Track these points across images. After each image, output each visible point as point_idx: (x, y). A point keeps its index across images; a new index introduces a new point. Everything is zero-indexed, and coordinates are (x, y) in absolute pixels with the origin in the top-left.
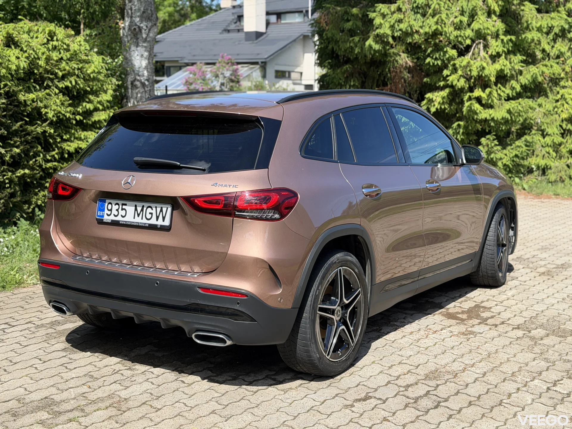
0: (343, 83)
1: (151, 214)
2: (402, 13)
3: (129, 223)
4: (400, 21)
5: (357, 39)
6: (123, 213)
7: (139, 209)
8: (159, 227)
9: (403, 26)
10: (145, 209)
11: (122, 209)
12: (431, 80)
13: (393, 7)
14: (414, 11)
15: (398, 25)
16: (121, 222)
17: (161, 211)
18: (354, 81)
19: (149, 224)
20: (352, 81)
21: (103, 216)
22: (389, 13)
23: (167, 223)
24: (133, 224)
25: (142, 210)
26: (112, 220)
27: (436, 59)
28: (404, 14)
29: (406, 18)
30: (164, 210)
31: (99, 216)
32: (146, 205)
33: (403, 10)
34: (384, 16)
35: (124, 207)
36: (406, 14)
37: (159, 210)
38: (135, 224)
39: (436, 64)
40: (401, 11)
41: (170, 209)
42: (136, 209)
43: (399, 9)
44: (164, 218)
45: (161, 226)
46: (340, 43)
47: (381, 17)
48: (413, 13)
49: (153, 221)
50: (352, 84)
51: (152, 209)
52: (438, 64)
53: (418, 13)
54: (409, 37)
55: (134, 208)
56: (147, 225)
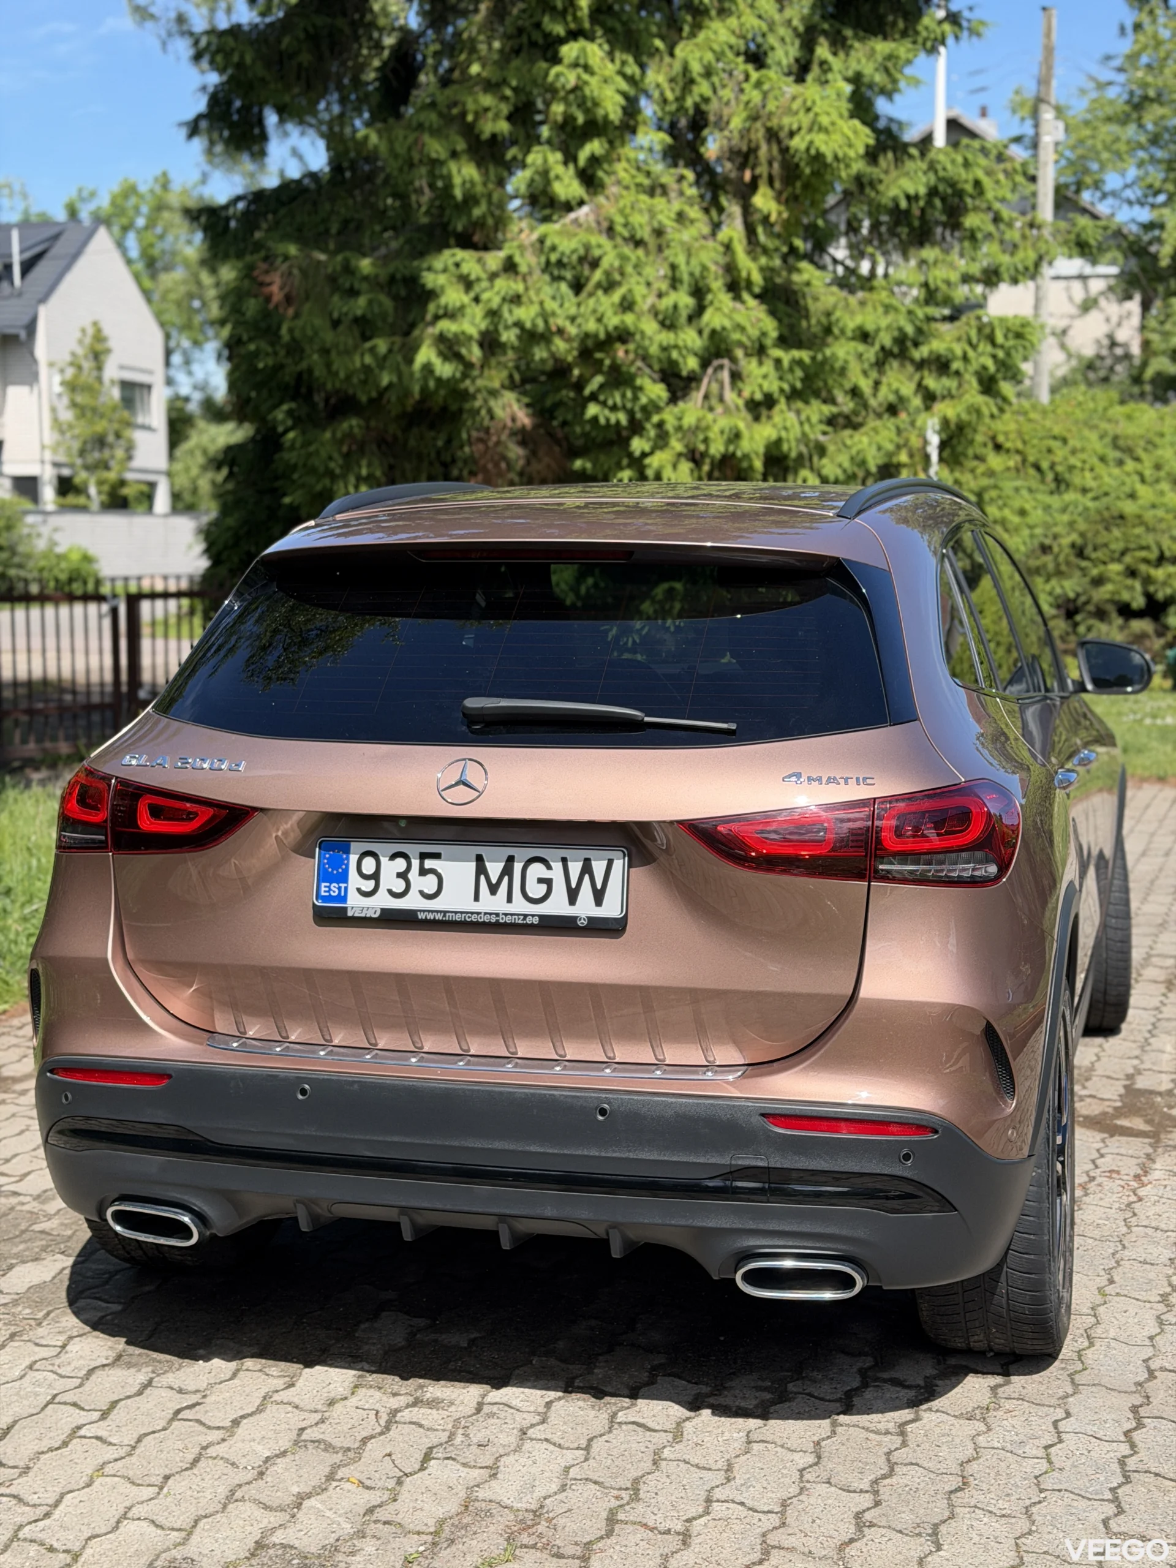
3: (458, 917)
8: (582, 923)
10: (518, 867)
16: (421, 916)
17: (587, 869)
19: (541, 917)
24: (474, 918)
25: (507, 871)
26: (383, 910)
31: (329, 898)
38: (486, 919)
44: (599, 896)
45: (591, 919)
51: (549, 867)
55: (473, 865)
56: (536, 921)
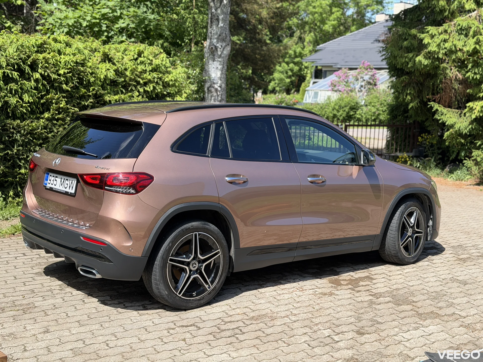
0: (400, 91)
1: (67, 184)
2: (448, 34)
4: (445, 41)
5: (411, 55)
6: (55, 182)
7: (63, 180)
9: (447, 45)
11: (56, 180)
12: (473, 91)
13: (441, 29)
14: (459, 33)
15: (444, 44)
18: (410, 90)
20: (409, 89)
21: (46, 184)
22: (437, 34)
23: (73, 191)
27: (475, 73)
28: (449, 35)
29: (451, 39)
30: (73, 182)
32: (66, 178)
33: (449, 32)
34: (432, 37)
35: (56, 179)
36: (452, 35)
37: (71, 181)
39: (475, 77)
40: (447, 33)
41: (76, 182)
42: (61, 181)
43: (446, 31)
46: (398, 58)
47: (430, 37)
48: (457, 34)
49: (67, 190)
50: (408, 92)
52: (476, 78)
53: (462, 34)
54: (453, 54)
